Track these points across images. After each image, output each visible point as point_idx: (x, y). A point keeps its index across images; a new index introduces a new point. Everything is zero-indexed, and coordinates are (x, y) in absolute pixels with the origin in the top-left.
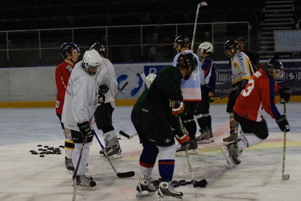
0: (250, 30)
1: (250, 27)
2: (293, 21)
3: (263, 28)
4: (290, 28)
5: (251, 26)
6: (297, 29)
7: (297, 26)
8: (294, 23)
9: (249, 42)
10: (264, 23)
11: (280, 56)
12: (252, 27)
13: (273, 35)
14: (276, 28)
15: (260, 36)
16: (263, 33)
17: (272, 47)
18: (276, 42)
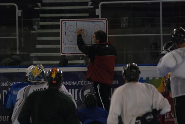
0: (19, 18)
1: (19, 13)
2: (90, 3)
3: (41, 15)
4: (87, 15)
5: (20, 11)
6: (98, 17)
7: (98, 12)
8: (92, 7)
9: (17, 37)
10: (42, 6)
11: (69, 62)
12: (23, 13)
13: (58, 27)
14: (63, 15)
15: (35, 27)
16: (42, 23)
17: (58, 46)
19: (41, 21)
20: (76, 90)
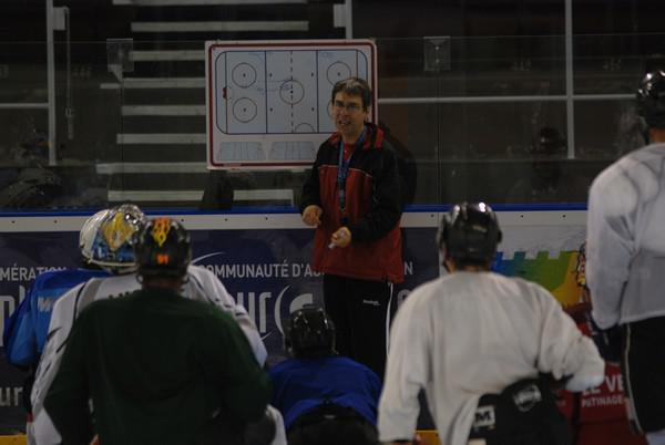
0: (56, 33)
1: (56, 18)
3: (137, 27)
4: (302, 25)
5: (62, 10)
6: (341, 33)
7: (343, 14)
9: (51, 106)
11: (239, 195)
12: (72, 18)
14: (217, 26)
15: (116, 69)
16: (139, 55)
17: (196, 138)
18: (219, 111)
19: (138, 48)
20: (264, 296)
